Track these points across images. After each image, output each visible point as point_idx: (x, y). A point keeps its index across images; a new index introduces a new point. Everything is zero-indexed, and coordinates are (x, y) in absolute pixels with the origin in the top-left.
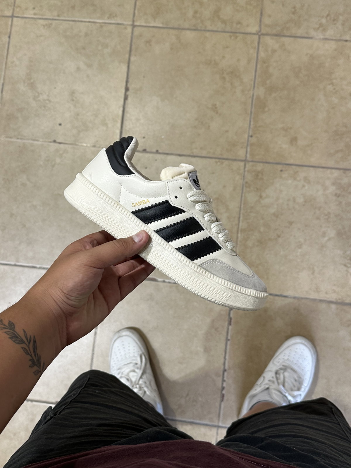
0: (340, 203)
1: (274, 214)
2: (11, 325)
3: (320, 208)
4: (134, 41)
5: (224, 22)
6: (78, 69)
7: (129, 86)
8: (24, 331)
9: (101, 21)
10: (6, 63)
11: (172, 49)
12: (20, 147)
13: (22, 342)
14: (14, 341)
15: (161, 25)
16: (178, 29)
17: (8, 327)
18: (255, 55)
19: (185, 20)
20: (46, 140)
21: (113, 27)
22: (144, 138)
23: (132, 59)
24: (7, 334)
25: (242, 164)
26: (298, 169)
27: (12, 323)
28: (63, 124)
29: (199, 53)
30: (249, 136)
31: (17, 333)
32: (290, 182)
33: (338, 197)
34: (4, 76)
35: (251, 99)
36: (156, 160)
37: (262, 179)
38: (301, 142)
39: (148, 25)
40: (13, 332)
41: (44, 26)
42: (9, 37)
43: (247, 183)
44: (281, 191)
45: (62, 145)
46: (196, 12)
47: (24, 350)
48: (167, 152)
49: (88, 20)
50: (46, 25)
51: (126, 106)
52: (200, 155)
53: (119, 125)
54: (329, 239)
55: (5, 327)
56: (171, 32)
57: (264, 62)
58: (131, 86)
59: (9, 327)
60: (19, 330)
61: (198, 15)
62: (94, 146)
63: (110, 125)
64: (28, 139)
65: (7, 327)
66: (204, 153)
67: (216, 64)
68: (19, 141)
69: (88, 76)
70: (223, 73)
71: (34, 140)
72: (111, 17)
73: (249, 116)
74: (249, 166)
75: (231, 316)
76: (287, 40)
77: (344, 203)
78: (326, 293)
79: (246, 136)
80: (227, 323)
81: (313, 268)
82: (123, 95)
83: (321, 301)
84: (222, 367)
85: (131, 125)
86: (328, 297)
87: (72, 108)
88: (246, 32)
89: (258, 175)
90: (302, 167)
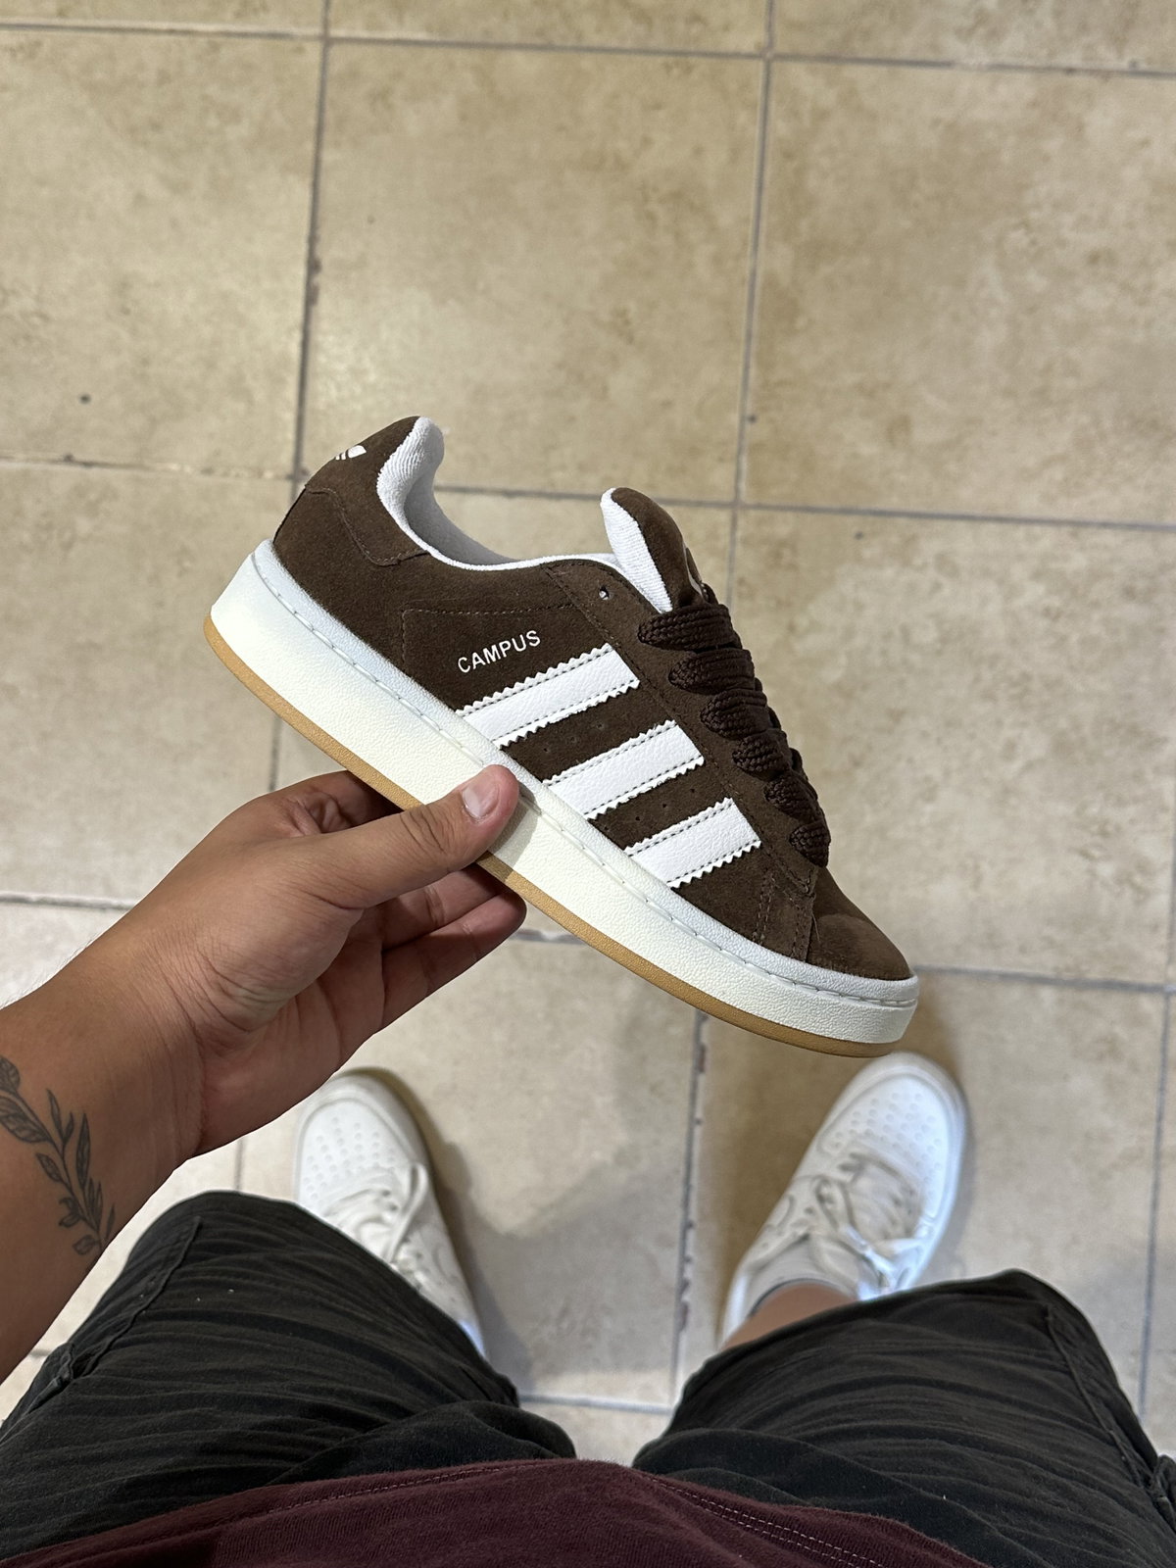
0: (1063, 639)
1: (838, 687)
2: (7, 1072)
3: (993, 660)
4: (330, 93)
5: (643, 17)
6: (140, 199)
7: (320, 252)
9: (211, 28)
11: (463, 118)
15: (422, 36)
16: (485, 46)
18: (756, 131)
19: (506, 16)
20: (40, 455)
21: (254, 46)
23: (329, 156)
25: (723, 516)
26: (915, 526)
27: (12, 1066)
28: (95, 398)
29: (561, 128)
30: (743, 419)
31: (27, 1107)
32: (889, 573)
33: (1056, 618)
35: (746, 288)
37: (793, 567)
38: (924, 435)
39: (378, 35)
40: (11, 1097)
41: (13, 51)
43: (741, 582)
44: (860, 607)
45: (94, 472)
47: (44, 1166)
48: (462, 483)
49: (165, 25)
50: (22, 48)
51: (313, 327)
52: (576, 490)
53: (291, 392)
54: (1029, 766)
56: (461, 56)
57: (788, 156)
58: (327, 255)
60: (33, 1091)
62: (208, 471)
63: (260, 396)
66: (590, 482)
67: (622, 166)
69: (174, 224)
70: (646, 199)
72: (245, 9)
73: (742, 348)
74: (746, 523)
75: (705, 1040)
76: (862, 75)
77: (1074, 638)
78: (1023, 950)
79: (734, 418)
80: (689, 1065)
81: (977, 867)
82: (299, 288)
83: (1007, 978)
84: (679, 1214)
85: (334, 392)
86: (1028, 965)
87: (126, 337)
88: (722, 50)
89: (778, 554)
90: (928, 521)
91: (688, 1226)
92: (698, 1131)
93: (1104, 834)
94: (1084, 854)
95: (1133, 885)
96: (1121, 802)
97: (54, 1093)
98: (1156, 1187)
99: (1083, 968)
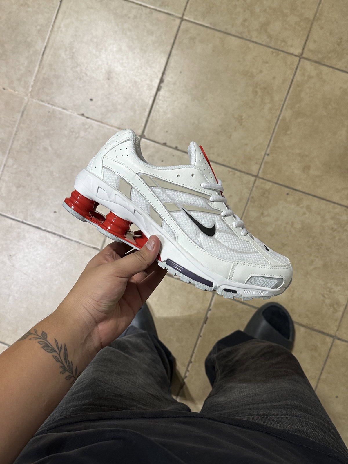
0: (335, 237)
1: (270, 233)
2: (44, 335)
3: (314, 238)
4: (179, 34)
5: (270, 37)
6: (120, 50)
7: (164, 77)
8: (56, 341)
9: (152, 7)
10: (53, 26)
11: (213, 51)
12: (49, 112)
14: (45, 350)
15: (208, 25)
16: (225, 33)
18: (292, 77)
19: (233, 26)
20: (75, 112)
21: (162, 16)
22: (167, 132)
23: (174, 52)
24: (40, 343)
25: (253, 179)
26: (304, 196)
27: (45, 333)
28: (94, 100)
29: (239, 61)
30: (265, 154)
31: (49, 343)
32: (293, 206)
33: (334, 231)
34: (49, 39)
35: (277, 119)
36: (173, 156)
37: (267, 197)
38: (313, 172)
39: (196, 22)
40: (45, 341)
42: (61, 2)
43: (252, 197)
44: (282, 213)
45: (88, 120)
46: (245, 20)
48: (185, 150)
49: (140, 3)
51: (157, 97)
53: (146, 113)
55: (39, 337)
56: (217, 34)
57: (298, 86)
58: (167, 79)
59: (41, 336)
60: (50, 339)
61: (246, 24)
62: (119, 128)
63: (138, 112)
64: (58, 107)
66: (220, 160)
67: (252, 76)
68: (50, 106)
70: (256, 87)
71: (64, 109)
72: (162, 5)
73: (271, 135)
74: (259, 182)
75: (208, 315)
76: (325, 69)
77: (337, 238)
78: (299, 316)
79: (263, 153)
80: (202, 321)
81: (293, 291)
82: (156, 86)
84: (189, 358)
85: (158, 117)
86: (299, 320)
87: (107, 86)
88: (289, 51)
89: (265, 193)
90: (307, 196)
91: (190, 362)
92: (200, 338)
93: (330, 292)
94: (323, 296)
95: (334, 308)
96: (337, 285)
97: (56, 339)
99: (314, 325)
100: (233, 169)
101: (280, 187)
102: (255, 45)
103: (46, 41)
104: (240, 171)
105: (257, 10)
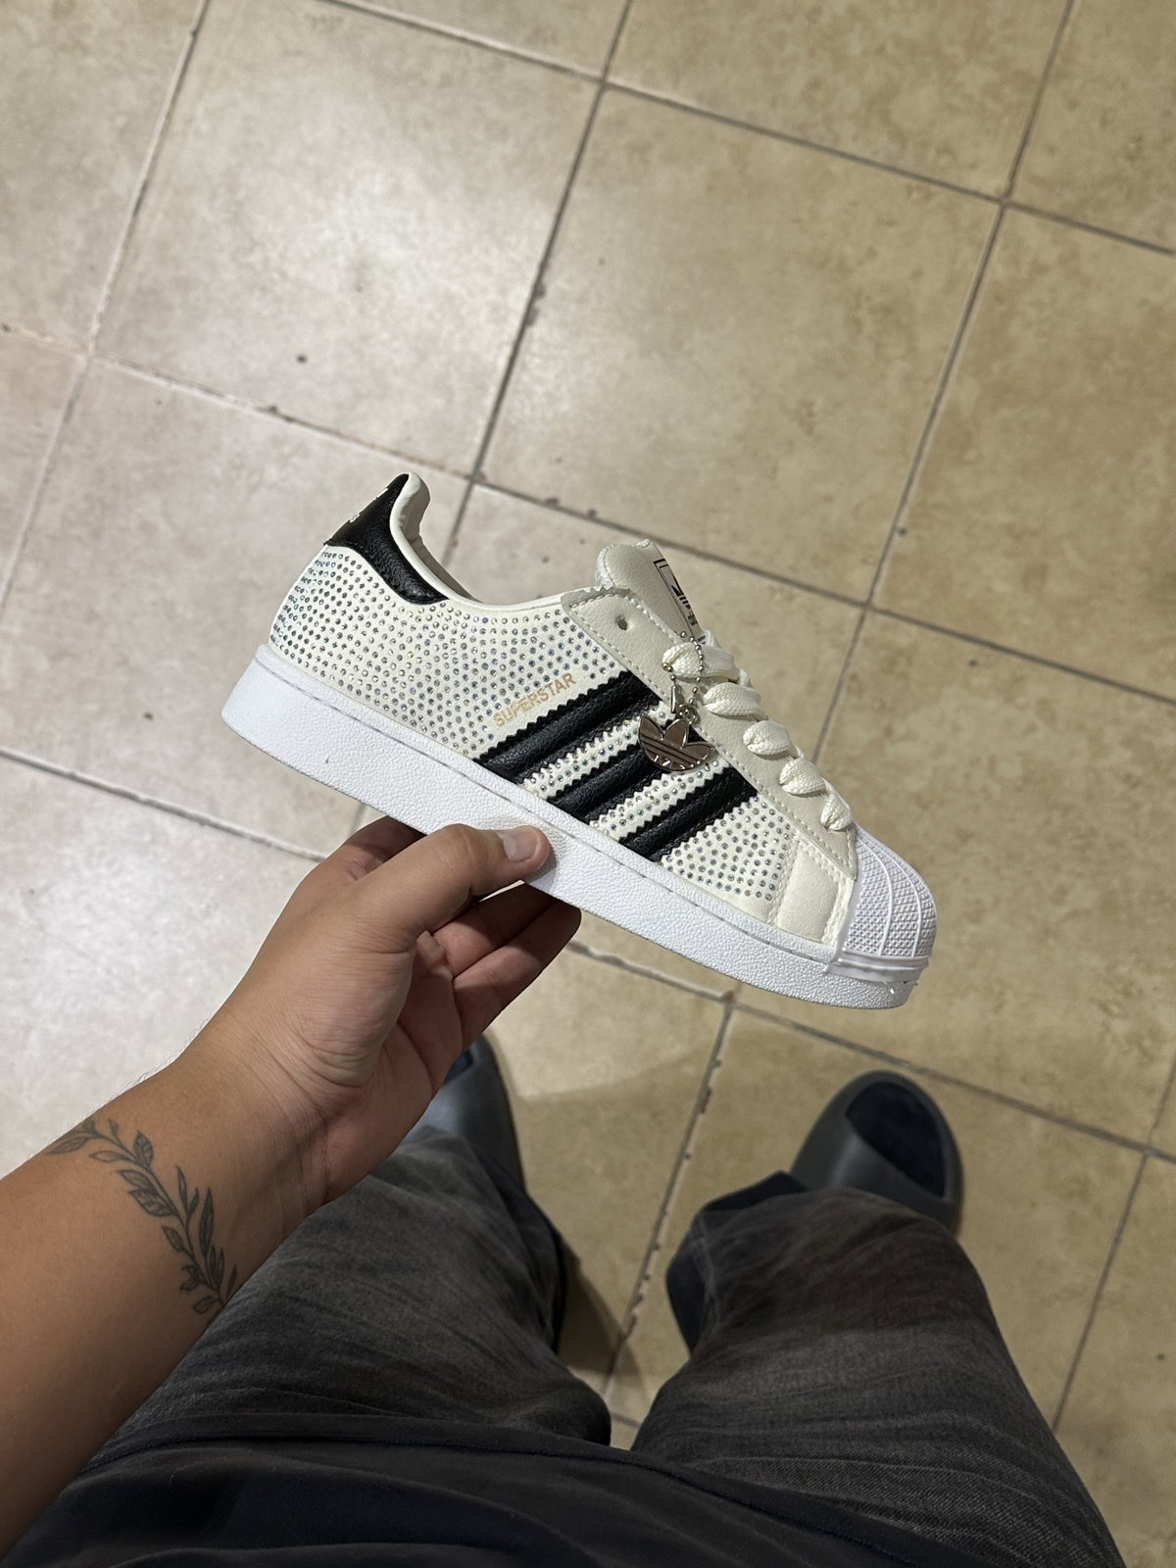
0: (1136, 806)
1: (917, 797)
2: (142, 1148)
3: (1067, 809)
4: (595, 135)
5: (899, 136)
6: (396, 190)
7: (546, 280)
8: (181, 1175)
9: (501, 46)
10: (169, 116)
11: (710, 189)
12: (159, 403)
13: (168, 1209)
14: (142, 1206)
15: (691, 103)
16: (747, 127)
17: (131, 1154)
18: (975, 269)
19: (773, 104)
20: (248, 400)
21: (536, 74)
22: (559, 461)
23: (577, 194)
24: (125, 1177)
25: (853, 613)
26: (1027, 668)
27: (147, 1142)
28: (312, 360)
29: (797, 221)
30: (894, 529)
31: (155, 1178)
32: (992, 704)
33: (1134, 786)
34: (155, 158)
35: (929, 412)
36: (582, 542)
37: (904, 676)
38: (1057, 586)
39: (652, 92)
40: (144, 1172)
41: (314, 21)
42: (195, 34)
43: (854, 677)
44: (956, 729)
46: (815, 84)
47: (168, 1237)
48: (623, 521)
49: (459, 33)
50: (323, 20)
51: (524, 345)
52: (725, 553)
54: (1074, 914)
55: (125, 1154)
56: (723, 131)
57: (999, 299)
58: (555, 284)
59: (134, 1153)
60: (163, 1167)
61: (819, 96)
62: (395, 453)
63: (460, 397)
64: (191, 385)
65: (129, 1156)
66: (740, 553)
67: (843, 269)
68: (161, 383)
70: (858, 306)
71: (208, 391)
72: (537, 38)
73: (910, 465)
74: (874, 624)
75: (712, 1083)
77: (1146, 809)
79: (886, 527)
80: (692, 1103)
81: (1002, 993)
82: (520, 307)
83: (1001, 1099)
84: (650, 1234)
85: (527, 412)
86: (1025, 1094)
87: (352, 312)
88: (964, 184)
89: (894, 661)
90: (1039, 667)
91: (654, 1246)
92: (686, 1163)
93: (1127, 994)
94: (1104, 1008)
95: (1141, 1048)
96: (1149, 969)
97: (183, 1171)
98: (1089, 1324)
99: (1076, 1110)
100: (785, 580)
101: (950, 639)
102: (851, 164)
103: (146, 165)
104: (809, 588)
105: (855, 47)
